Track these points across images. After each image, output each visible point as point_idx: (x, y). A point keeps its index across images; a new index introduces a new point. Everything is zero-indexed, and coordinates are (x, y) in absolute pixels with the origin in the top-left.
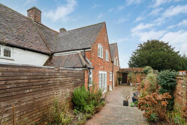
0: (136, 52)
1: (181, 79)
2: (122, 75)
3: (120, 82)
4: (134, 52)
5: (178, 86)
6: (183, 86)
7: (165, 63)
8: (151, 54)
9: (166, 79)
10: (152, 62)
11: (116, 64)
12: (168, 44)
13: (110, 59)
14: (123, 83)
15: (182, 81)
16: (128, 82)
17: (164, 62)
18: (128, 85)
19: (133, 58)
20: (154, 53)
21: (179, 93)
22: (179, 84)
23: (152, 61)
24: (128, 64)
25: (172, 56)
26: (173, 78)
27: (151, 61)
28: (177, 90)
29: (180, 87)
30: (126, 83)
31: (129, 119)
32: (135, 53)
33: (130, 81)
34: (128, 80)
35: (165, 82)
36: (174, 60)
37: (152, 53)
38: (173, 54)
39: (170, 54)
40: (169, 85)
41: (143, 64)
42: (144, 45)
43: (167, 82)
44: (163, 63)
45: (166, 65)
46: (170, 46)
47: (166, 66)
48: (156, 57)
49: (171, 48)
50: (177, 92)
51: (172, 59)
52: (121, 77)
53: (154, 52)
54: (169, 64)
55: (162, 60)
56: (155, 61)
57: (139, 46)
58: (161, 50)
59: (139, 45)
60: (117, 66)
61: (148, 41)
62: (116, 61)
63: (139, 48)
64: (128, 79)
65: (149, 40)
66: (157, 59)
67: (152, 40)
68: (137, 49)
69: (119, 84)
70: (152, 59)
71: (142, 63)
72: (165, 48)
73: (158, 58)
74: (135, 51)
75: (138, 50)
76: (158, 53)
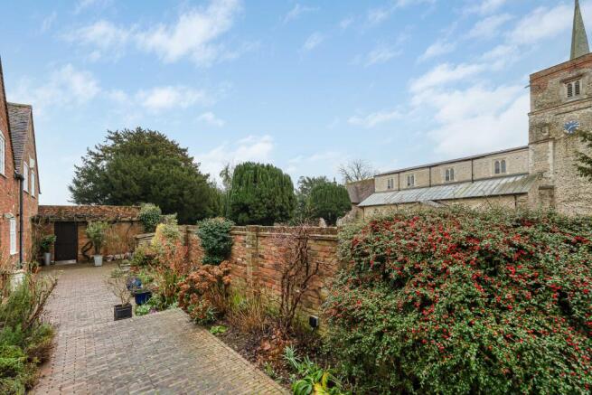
0: (101, 153)
1: (240, 235)
2: (53, 229)
3: (48, 256)
4: (91, 153)
5: (236, 248)
6: (247, 246)
7: (185, 197)
8: (149, 169)
9: (216, 236)
10: (153, 192)
11: (29, 187)
12: (187, 153)
13: (11, 167)
14: (58, 257)
15: (242, 238)
16: (83, 254)
17: (182, 195)
18: (83, 262)
19: (90, 172)
20: (157, 167)
21: (239, 259)
22: (236, 243)
23: (155, 190)
24: (71, 189)
25: (198, 183)
26: (227, 232)
27: (150, 189)
28: (233, 254)
29: (239, 249)
30: (75, 257)
31: (161, 337)
32: (97, 155)
33: (88, 249)
34: (80, 247)
35: (215, 241)
36: (201, 193)
37: (153, 167)
38: (198, 178)
39: (193, 176)
40: (222, 247)
41: (126, 197)
42: (125, 137)
43: (219, 242)
44: (181, 199)
45: (188, 203)
46: (192, 158)
47: (186, 205)
48: (164, 181)
49: (193, 162)
50: (234, 258)
51: (198, 189)
52: (52, 237)
53: (158, 164)
54: (193, 200)
55: (178, 191)
56: (161, 190)
57: (110, 138)
58: (174, 164)
59: (112, 136)
60: (33, 194)
61: (139, 129)
62: (29, 174)
63: (111, 143)
64: (82, 242)
65: (143, 128)
66: (165, 185)
67: (151, 132)
68: (104, 144)
69: (43, 263)
70: (154, 184)
71: (125, 192)
72: (182, 160)
73: (169, 185)
74: (96, 151)
75: (106, 150)
76: (168, 171)
